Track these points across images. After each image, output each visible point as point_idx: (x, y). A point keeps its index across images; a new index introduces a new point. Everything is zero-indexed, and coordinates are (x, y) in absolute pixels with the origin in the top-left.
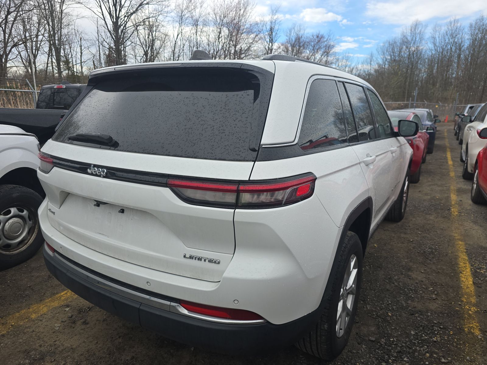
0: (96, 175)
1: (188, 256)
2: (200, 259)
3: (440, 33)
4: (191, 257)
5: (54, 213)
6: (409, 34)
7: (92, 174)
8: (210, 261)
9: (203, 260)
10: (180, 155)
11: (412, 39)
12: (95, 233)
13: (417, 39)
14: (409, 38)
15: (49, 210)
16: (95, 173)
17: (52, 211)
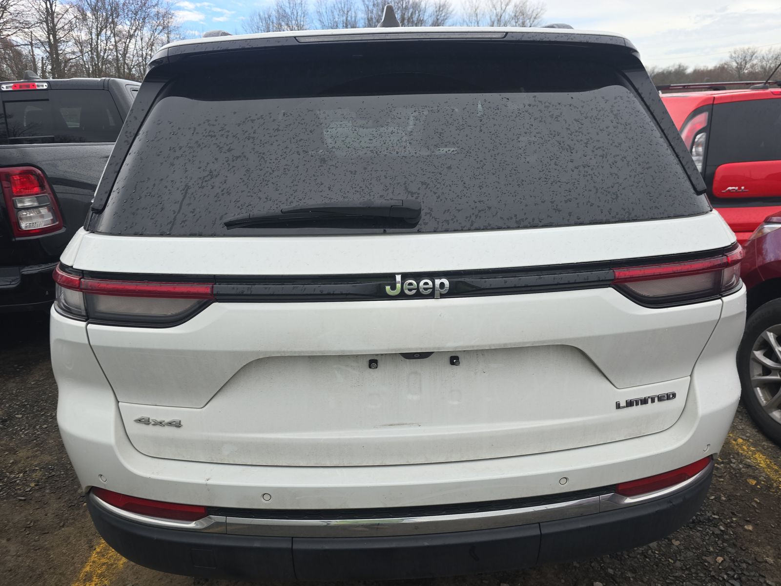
0: (418, 295)
1: (623, 404)
2: (644, 401)
3: (327, 6)
4: (630, 404)
5: (178, 425)
6: (288, 5)
7: (402, 296)
8: (661, 398)
9: (650, 400)
10: (604, 219)
11: (292, 13)
12: (374, 427)
13: (299, 13)
14: (288, 11)
15: (139, 421)
16: (414, 292)
17: (159, 420)
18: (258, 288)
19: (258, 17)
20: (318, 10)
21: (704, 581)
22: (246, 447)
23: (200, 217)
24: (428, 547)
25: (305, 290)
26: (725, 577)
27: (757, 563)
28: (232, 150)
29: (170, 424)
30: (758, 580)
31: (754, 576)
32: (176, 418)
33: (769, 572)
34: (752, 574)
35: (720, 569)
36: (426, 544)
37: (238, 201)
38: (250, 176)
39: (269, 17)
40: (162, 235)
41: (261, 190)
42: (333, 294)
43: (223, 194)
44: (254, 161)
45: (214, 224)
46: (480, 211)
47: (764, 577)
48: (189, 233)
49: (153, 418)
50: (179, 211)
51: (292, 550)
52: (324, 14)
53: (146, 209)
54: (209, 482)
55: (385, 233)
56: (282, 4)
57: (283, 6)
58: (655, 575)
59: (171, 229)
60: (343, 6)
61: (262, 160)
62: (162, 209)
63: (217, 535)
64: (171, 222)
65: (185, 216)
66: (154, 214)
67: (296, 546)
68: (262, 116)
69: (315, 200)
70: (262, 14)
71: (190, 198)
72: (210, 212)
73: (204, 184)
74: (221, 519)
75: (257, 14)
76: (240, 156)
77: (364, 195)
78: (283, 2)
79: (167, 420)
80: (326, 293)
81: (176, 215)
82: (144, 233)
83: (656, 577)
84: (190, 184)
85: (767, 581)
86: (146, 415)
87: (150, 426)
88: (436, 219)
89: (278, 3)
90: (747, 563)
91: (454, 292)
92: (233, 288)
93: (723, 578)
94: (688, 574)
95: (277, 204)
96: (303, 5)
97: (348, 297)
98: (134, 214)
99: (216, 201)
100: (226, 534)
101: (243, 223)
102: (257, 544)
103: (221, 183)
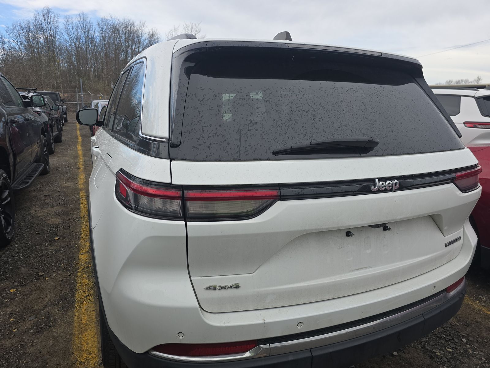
0: (386, 191)
1: (447, 244)
3: (73, 25)
4: (449, 244)
5: (238, 287)
6: (43, 21)
7: (379, 191)
8: (457, 240)
9: (454, 241)
11: (47, 27)
12: (350, 272)
13: (53, 28)
14: (43, 24)
15: (208, 288)
16: (384, 188)
17: (223, 286)
18: (307, 190)
19: (19, 27)
20: (66, 27)
21: (437, 340)
22: (281, 295)
23: (256, 148)
24: (380, 338)
25: (333, 190)
26: (444, 336)
27: (452, 326)
28: (259, 108)
29: (231, 287)
30: (457, 334)
31: (455, 333)
32: (236, 282)
33: (459, 329)
34: (454, 332)
35: (439, 333)
36: (379, 337)
37: (276, 139)
38: (276, 124)
39: (29, 27)
40: (235, 160)
41: (287, 132)
42: (348, 192)
43: (265, 135)
44: (275, 115)
45: (266, 153)
46: (397, 144)
47: (459, 332)
48: (253, 159)
49: (218, 284)
50: (241, 145)
51: (312, 357)
52: (71, 30)
53: (217, 144)
54: (266, 321)
55: (361, 156)
56: (39, 20)
57: (39, 21)
58: (415, 342)
59: (240, 156)
60: (84, 26)
61: (280, 114)
62: (228, 144)
63: (264, 358)
64: (238, 152)
65: (246, 148)
66: (224, 147)
67: (314, 354)
68: (268, 88)
69: (319, 138)
70: (22, 24)
71: (245, 137)
72: (261, 146)
73: (250, 128)
74: (267, 346)
75: (19, 24)
76: (265, 112)
77: (343, 135)
78: (40, 19)
79: (229, 285)
80: (344, 191)
81: (240, 147)
82: (222, 159)
83: (416, 343)
84: (241, 128)
85: (462, 334)
86: (213, 284)
87: (217, 291)
88: (381, 148)
89: (36, 19)
90: (449, 327)
91: (402, 188)
92: (293, 191)
93: (444, 337)
94: (429, 338)
95: (299, 140)
96: (55, 23)
97: (355, 193)
98: (209, 147)
99: (262, 139)
100: (270, 356)
101: (283, 152)
102: (291, 358)
103: (261, 127)
